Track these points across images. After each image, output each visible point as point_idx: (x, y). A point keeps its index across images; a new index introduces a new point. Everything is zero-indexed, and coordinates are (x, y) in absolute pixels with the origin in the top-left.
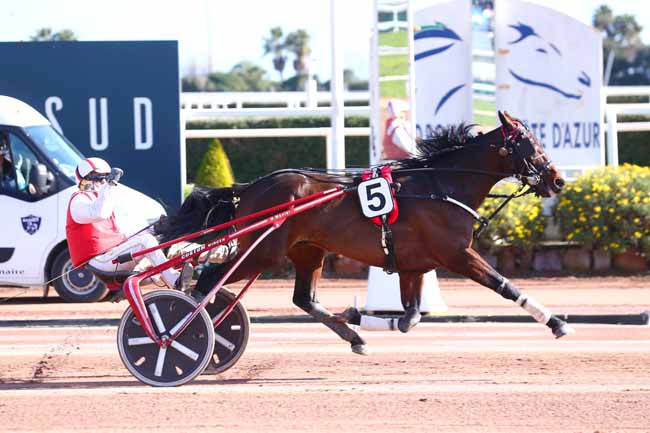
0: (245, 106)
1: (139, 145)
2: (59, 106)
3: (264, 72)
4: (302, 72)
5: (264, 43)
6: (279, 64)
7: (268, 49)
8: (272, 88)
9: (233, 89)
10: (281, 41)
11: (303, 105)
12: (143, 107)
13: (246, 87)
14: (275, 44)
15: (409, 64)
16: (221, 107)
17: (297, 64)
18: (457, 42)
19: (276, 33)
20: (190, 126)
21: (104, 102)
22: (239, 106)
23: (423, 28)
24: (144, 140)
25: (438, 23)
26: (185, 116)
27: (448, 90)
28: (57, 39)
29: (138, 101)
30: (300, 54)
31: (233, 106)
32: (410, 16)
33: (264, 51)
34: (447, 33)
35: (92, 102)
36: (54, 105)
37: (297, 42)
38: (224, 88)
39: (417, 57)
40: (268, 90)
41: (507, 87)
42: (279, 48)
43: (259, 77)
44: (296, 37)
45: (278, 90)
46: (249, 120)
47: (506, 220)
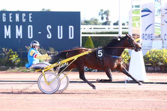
1: (70, 38)
2: (50, 27)
3: (98, 20)
4: (108, 20)
5: (99, 13)
6: (102, 18)
7: (100, 15)
8: (101, 24)
9: (90, 24)
10: (103, 12)
11: (109, 28)
12: (71, 28)
13: (94, 24)
14: (101, 13)
15: (140, 19)
16: (88, 29)
17: (107, 19)
18: (151, 13)
19: (102, 10)
20: (83, 33)
21: (62, 27)
22: (93, 28)
23: (143, 9)
24: (71, 36)
25: (146, 8)
26: (82, 31)
27: (148, 25)
29: (70, 27)
30: (107, 15)
31: (91, 28)
32: (141, 6)
33: (99, 15)
34: (149, 11)
35: (59, 27)
36: (49, 27)
37: (107, 13)
39: (142, 16)
40: (100, 25)
41: (164, 25)
42: (102, 14)
43: (97, 21)
44: (107, 12)
45: (102, 25)
46: (97, 32)
47: (163, 58)
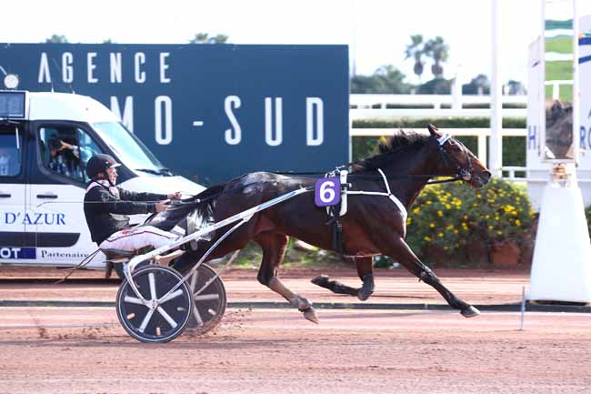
0: (389, 107)
1: (311, 142)
2: (238, 104)
3: (404, 76)
4: (440, 77)
6: (419, 68)
7: (408, 55)
8: (413, 91)
9: (375, 92)
10: (421, 47)
12: (315, 106)
14: (414, 50)
15: (574, 68)
16: (368, 107)
17: (437, 70)
19: (417, 40)
21: (279, 101)
22: (384, 106)
23: (586, 35)
24: (315, 137)
28: (213, 42)
29: (310, 101)
30: (438, 58)
31: (377, 107)
32: (576, 25)
35: (268, 101)
36: (233, 103)
37: (436, 49)
38: (368, 90)
39: (581, 61)
40: (408, 93)
42: (418, 54)
43: (400, 79)
44: (434, 43)
